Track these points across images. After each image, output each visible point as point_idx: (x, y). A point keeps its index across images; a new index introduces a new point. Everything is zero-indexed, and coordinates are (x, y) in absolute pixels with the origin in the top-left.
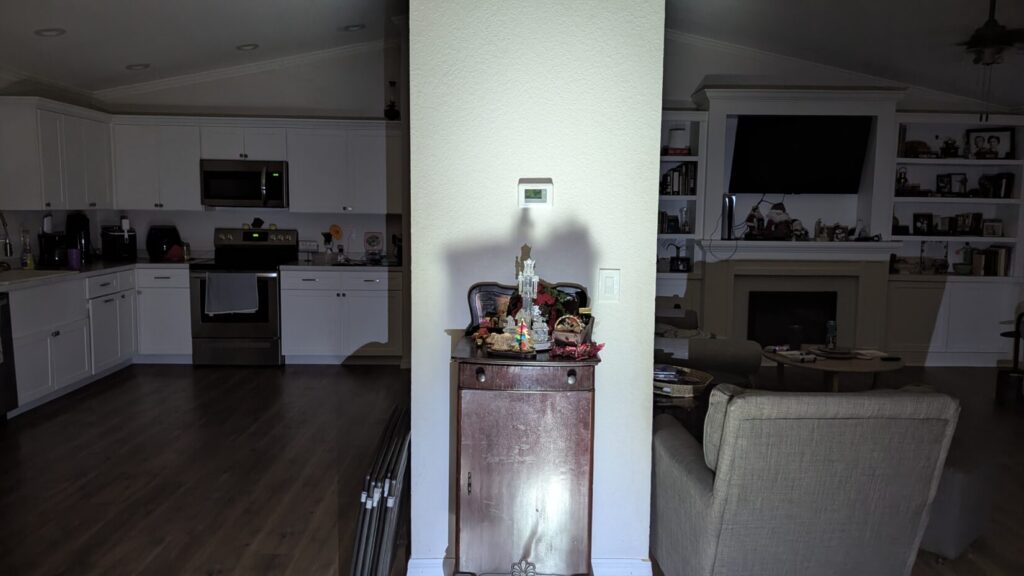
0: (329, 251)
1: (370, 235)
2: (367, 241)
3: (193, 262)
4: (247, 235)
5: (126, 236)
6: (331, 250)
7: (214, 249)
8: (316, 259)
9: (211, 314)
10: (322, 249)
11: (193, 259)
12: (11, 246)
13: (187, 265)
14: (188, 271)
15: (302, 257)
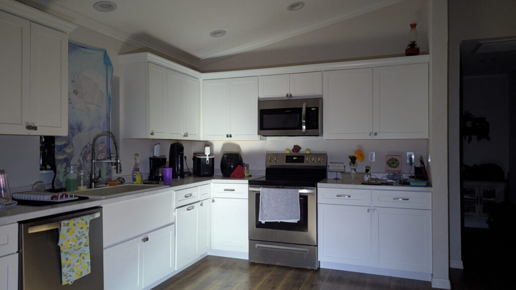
0: (353, 172)
1: (390, 157)
2: (388, 163)
3: (251, 179)
4: (289, 158)
5: (208, 159)
6: (355, 170)
7: (265, 168)
8: (344, 179)
9: (263, 222)
10: (348, 169)
11: (250, 176)
12: (120, 164)
13: (247, 181)
14: (247, 185)
15: (330, 176)
